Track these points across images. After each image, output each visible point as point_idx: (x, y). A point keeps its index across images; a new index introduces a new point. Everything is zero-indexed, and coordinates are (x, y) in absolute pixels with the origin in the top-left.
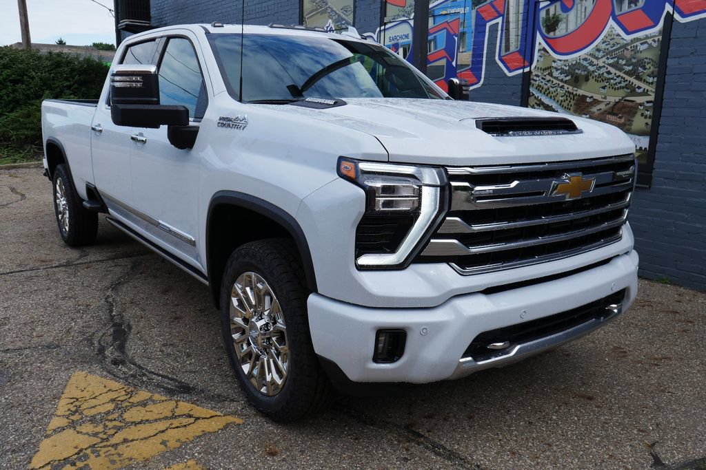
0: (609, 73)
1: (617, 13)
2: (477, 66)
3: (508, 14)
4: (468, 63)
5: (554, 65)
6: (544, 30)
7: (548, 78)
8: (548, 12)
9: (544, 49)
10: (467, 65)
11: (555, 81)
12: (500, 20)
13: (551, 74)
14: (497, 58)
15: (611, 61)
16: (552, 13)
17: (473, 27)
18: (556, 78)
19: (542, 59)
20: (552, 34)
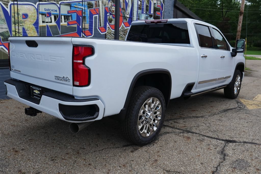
0: (123, 36)
1: (124, 22)
2: (91, 29)
3: (100, 14)
4: (88, 28)
5: (112, 32)
6: (109, 22)
7: (110, 36)
8: (109, 17)
9: (109, 27)
10: (88, 29)
11: (112, 37)
12: (97, 15)
13: (111, 35)
14: (97, 28)
15: (123, 33)
16: (110, 17)
17: (89, 15)
18: (112, 36)
19: (109, 30)
20: (110, 24)
